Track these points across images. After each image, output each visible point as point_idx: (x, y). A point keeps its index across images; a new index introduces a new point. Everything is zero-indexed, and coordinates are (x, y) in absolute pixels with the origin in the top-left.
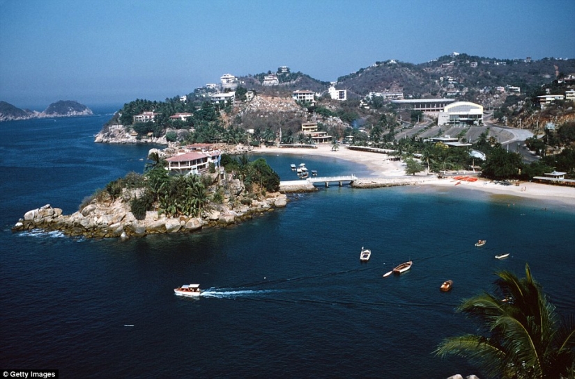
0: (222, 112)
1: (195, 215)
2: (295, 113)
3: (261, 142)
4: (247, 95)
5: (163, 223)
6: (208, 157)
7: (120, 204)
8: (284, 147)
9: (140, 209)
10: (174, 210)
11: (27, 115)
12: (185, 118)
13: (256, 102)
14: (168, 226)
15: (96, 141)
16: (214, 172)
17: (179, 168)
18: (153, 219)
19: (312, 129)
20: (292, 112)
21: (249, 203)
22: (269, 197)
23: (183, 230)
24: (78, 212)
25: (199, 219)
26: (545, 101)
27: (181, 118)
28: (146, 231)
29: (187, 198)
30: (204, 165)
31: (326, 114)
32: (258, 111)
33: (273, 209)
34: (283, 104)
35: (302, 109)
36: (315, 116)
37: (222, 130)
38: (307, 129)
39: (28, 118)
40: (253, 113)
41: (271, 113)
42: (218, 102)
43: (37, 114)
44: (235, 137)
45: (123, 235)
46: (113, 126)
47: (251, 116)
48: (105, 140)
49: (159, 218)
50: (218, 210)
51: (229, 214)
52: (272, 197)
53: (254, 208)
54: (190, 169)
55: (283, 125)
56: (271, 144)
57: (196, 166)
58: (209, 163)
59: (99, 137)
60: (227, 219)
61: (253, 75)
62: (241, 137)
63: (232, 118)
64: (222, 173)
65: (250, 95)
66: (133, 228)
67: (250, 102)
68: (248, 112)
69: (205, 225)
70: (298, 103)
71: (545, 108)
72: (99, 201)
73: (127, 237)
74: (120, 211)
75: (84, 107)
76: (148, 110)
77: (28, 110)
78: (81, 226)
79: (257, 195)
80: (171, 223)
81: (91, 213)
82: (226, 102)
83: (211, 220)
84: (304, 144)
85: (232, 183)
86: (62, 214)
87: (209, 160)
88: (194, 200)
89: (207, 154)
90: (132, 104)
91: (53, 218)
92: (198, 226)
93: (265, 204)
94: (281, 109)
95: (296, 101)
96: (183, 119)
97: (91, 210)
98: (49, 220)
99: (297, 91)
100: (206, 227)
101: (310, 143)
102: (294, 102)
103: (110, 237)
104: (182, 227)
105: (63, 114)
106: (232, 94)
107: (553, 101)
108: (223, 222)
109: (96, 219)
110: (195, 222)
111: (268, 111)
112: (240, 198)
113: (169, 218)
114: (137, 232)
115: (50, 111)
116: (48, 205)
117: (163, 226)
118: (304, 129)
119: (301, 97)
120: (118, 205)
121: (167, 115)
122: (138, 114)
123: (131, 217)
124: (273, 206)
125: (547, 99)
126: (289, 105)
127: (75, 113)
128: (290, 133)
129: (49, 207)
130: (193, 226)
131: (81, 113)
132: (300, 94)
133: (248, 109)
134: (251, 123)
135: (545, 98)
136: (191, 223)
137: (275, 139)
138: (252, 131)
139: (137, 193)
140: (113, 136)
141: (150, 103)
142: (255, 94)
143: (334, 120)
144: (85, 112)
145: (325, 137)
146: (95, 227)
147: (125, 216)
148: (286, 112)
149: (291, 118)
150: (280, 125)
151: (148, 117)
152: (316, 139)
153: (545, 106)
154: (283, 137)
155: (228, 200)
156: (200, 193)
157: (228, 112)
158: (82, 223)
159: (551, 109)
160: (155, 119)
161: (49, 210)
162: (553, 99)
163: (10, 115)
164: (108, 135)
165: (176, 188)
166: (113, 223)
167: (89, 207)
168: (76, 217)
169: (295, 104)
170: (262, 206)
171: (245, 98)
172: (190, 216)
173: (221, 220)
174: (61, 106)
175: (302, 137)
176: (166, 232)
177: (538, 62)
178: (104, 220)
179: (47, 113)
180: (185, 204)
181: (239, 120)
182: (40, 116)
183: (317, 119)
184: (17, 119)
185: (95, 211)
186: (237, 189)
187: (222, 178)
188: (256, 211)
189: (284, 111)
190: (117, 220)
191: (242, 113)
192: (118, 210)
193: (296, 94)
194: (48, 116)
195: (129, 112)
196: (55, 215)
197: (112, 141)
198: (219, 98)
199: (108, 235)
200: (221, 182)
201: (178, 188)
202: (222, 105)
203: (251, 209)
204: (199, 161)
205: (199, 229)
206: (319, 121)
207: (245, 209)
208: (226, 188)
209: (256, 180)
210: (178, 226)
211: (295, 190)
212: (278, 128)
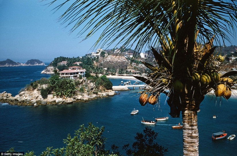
0: (95, 62)
1: (70, 97)
2: (125, 62)
3: (110, 74)
4: (105, 55)
5: (55, 100)
6: (79, 72)
7: (37, 91)
8: (119, 76)
9: (45, 93)
10: (60, 94)
11: (18, 65)
12: (79, 64)
13: (109, 58)
14: (57, 101)
15: (41, 73)
16: (81, 79)
17: (65, 76)
18: (50, 98)
19: (132, 69)
20: (124, 62)
21: (96, 93)
22: (107, 92)
23: (64, 103)
24: (18, 95)
25: (72, 99)
26: (231, 60)
27: (77, 64)
28: (47, 103)
29: (67, 89)
30: (77, 76)
31: (138, 63)
32: (110, 61)
33: (107, 96)
34: (120, 59)
35: (128, 61)
36: (133, 63)
37: (93, 68)
38: (130, 69)
39: (18, 66)
40: (107, 62)
41: (115, 62)
42: (93, 58)
43: (22, 64)
44: (98, 71)
45: (35, 104)
46: (49, 67)
47: (106, 63)
48: (45, 73)
49: (53, 97)
50: (81, 95)
51: (86, 97)
52: (108, 92)
53: (99, 96)
54: (70, 77)
55: (119, 66)
56: (114, 75)
57: (73, 76)
58: (79, 75)
59: (43, 72)
60: (85, 99)
61: (110, 49)
62: (101, 71)
63: (98, 64)
64: (85, 79)
65: (107, 55)
66: (41, 102)
67: (106, 58)
68: (105, 61)
69: (74, 101)
70: (127, 59)
71: (231, 62)
72: (27, 90)
73: (37, 105)
74: (36, 94)
75: (42, 62)
76: (64, 60)
77: (18, 63)
78: (17, 100)
79: (101, 90)
80: (59, 100)
81: (23, 95)
82: (96, 58)
83: (78, 99)
84: (128, 75)
85: (89, 84)
86: (11, 96)
87: (79, 73)
88: (70, 90)
89: (79, 71)
90: (58, 58)
91: (7, 98)
92: (71, 101)
93: (104, 94)
94: (119, 61)
95: (126, 57)
96: (78, 64)
97: (23, 94)
98: (5, 98)
99: (127, 54)
100: (75, 102)
101: (131, 74)
102: (125, 58)
103: (29, 105)
104: (63, 102)
105: (33, 64)
106: (99, 54)
107: (235, 59)
108: (83, 100)
109: (24, 97)
110: (69, 100)
111: (113, 61)
112: (93, 91)
113: (58, 97)
114: (42, 103)
115: (27, 63)
116: (5, 92)
117: (55, 101)
118: (128, 69)
119: (128, 56)
120: (35, 91)
121: (72, 63)
122: (60, 62)
123: (40, 97)
124: (108, 95)
125: (232, 59)
126: (123, 59)
127: (37, 64)
128: (122, 70)
129: (5, 93)
130: (69, 102)
131: (40, 65)
132: (128, 55)
133: (105, 60)
134: (106, 66)
135: (232, 58)
136: (68, 100)
137: (116, 73)
138: (106, 69)
139: (45, 86)
140: (49, 71)
141: (65, 58)
142: (109, 55)
143: (141, 65)
144: (42, 64)
145: (137, 72)
146: (23, 101)
147: (38, 97)
148: (121, 62)
149: (123, 64)
150: (118, 67)
151: (64, 64)
152: (133, 73)
153: (231, 61)
154: (119, 72)
155: (87, 91)
156: (72, 87)
157: (97, 62)
158: (18, 99)
159: (234, 62)
160: (67, 64)
161: (5, 94)
162: (235, 58)
163: (11, 64)
164: (47, 71)
165: (62, 84)
166: (32, 100)
167: (22, 92)
168: (17, 97)
169: (125, 59)
170: (103, 95)
171: (105, 56)
172: (68, 97)
173: (82, 99)
174: (32, 61)
175: (127, 71)
176: (56, 104)
177: (229, 47)
178: (28, 98)
179: (26, 64)
180: (66, 91)
181: (101, 65)
182: (23, 65)
183: (134, 65)
184: (13, 66)
185: (25, 94)
186: (91, 87)
187: (85, 82)
188: (100, 97)
189: (120, 61)
190: (34, 98)
191: (103, 62)
192: (35, 94)
193: (126, 55)
194: (26, 65)
195: (56, 61)
196: (8, 96)
197: (48, 73)
198: (94, 56)
199: (29, 104)
200: (84, 84)
201: (63, 84)
202: (94, 59)
203: (98, 96)
204: (74, 73)
205: (72, 103)
206: (135, 66)
207: (94, 96)
208: (86, 86)
209: (101, 84)
210: (61, 101)
211: (120, 90)
212: (117, 68)
